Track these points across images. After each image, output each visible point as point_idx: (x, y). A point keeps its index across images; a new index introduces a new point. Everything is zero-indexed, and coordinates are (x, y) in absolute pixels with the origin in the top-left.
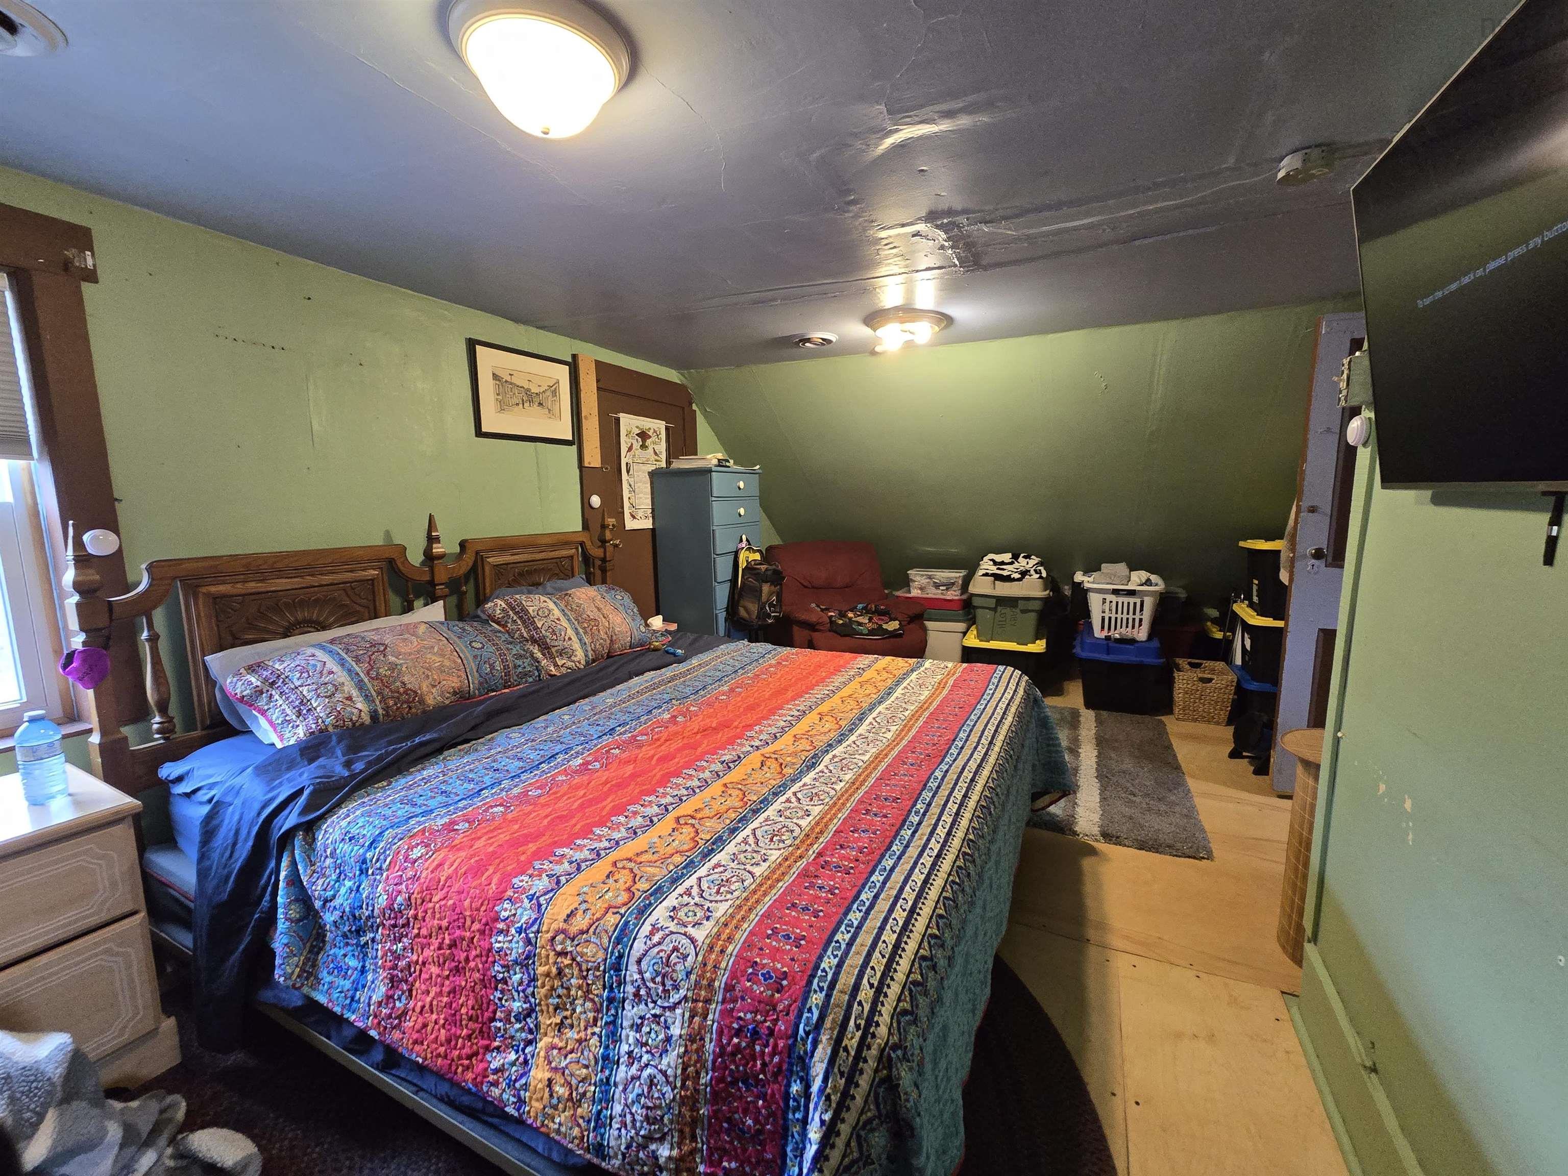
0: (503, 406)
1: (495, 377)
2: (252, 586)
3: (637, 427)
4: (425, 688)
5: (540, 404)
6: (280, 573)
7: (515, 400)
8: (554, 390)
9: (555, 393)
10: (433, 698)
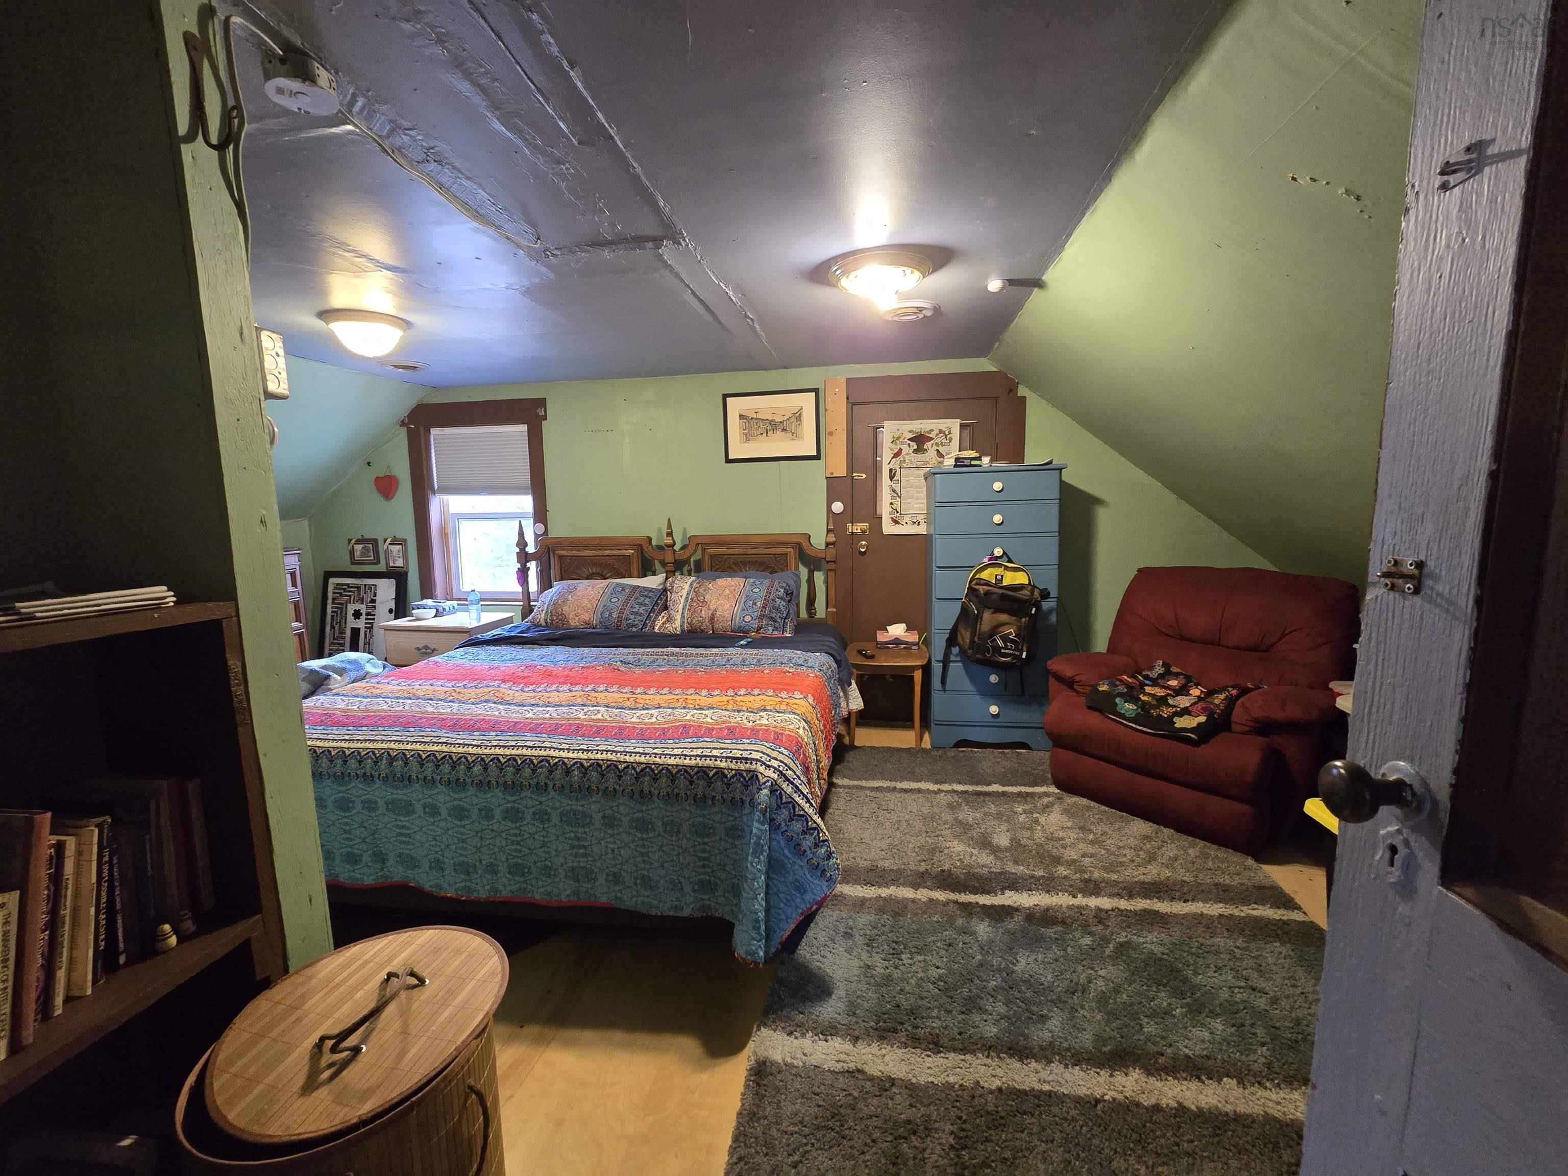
0: (747, 437)
1: (742, 417)
2: (575, 553)
3: (910, 432)
4: (571, 616)
5: (784, 430)
6: (587, 547)
7: (760, 431)
8: (798, 416)
9: (799, 418)
10: (574, 623)
